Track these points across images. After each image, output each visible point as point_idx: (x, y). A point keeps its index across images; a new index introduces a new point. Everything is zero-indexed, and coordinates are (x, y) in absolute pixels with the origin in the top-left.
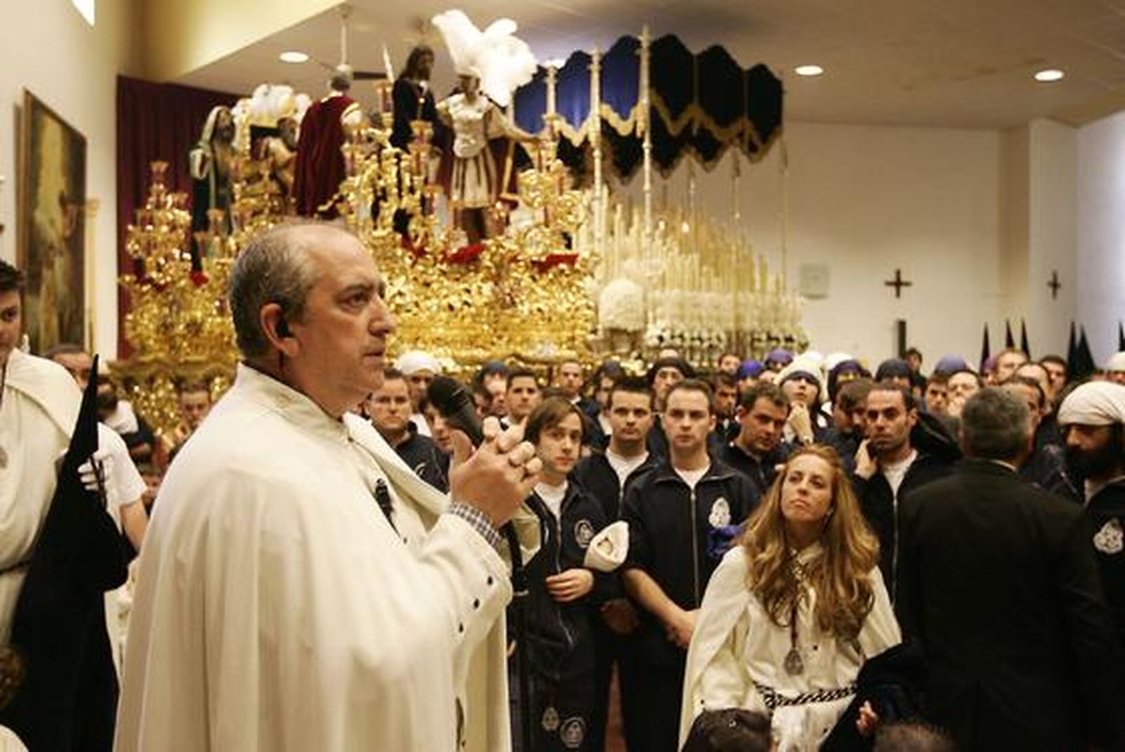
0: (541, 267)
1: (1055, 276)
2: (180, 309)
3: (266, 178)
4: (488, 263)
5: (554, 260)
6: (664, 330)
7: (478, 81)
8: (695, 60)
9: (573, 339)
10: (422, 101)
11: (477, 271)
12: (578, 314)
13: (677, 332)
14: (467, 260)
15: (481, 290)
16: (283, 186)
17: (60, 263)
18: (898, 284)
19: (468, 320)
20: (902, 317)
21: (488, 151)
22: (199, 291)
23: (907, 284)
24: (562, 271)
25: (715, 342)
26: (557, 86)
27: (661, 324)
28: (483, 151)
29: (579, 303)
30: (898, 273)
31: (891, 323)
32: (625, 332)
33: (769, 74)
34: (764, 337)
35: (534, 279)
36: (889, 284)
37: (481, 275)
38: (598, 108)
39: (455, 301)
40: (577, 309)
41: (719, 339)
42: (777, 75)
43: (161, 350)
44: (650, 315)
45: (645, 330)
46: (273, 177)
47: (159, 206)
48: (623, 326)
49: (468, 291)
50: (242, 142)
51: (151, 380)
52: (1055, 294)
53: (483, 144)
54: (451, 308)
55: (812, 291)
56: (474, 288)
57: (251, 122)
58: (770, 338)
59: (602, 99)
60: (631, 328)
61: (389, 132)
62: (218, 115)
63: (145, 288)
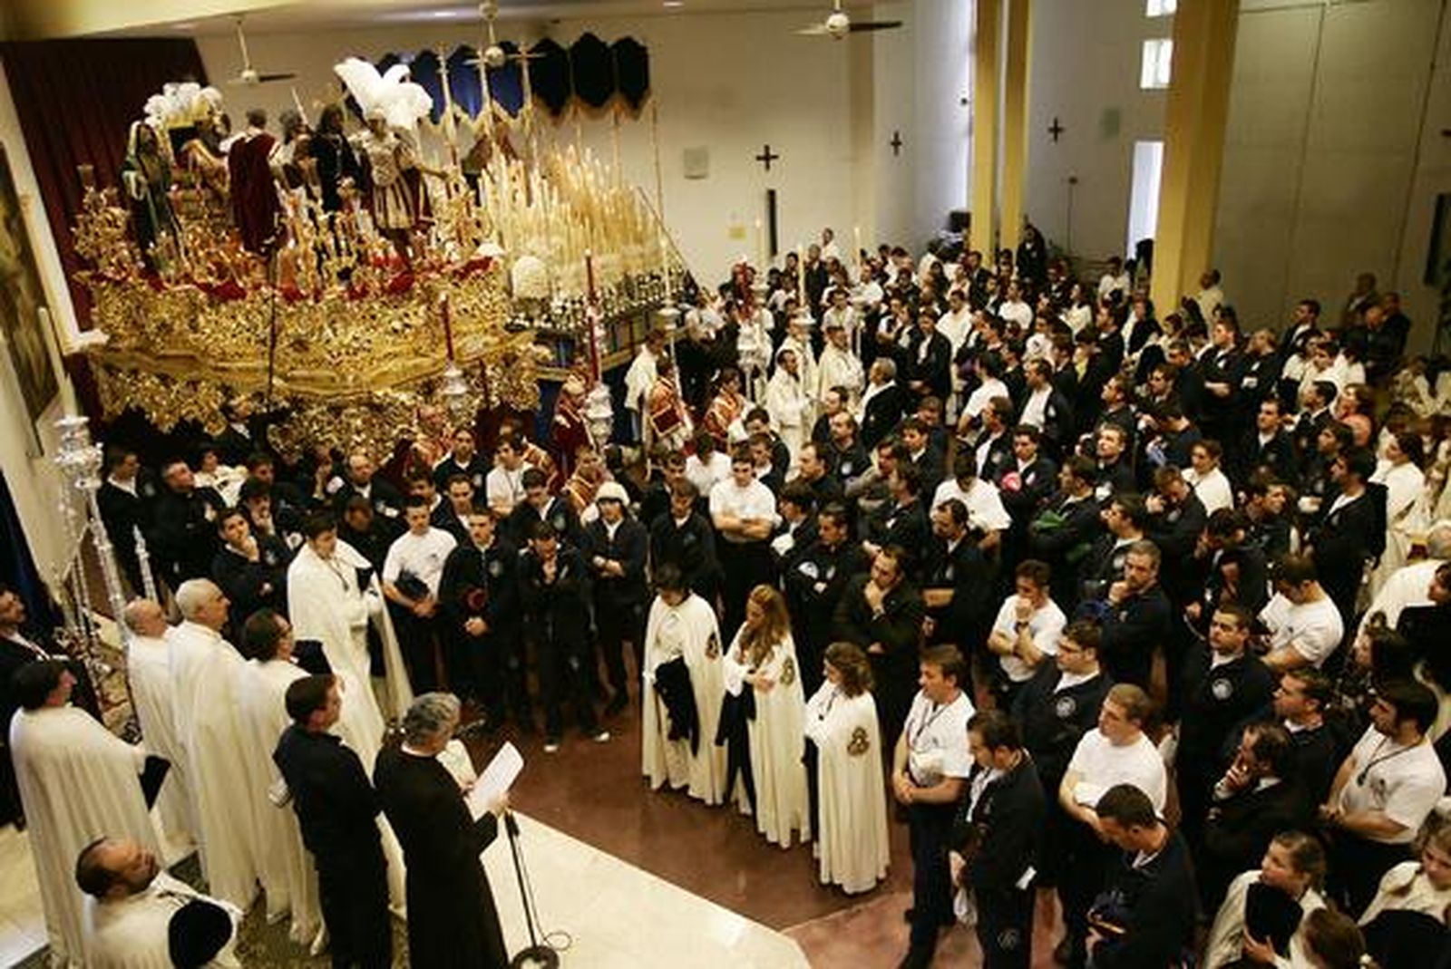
0: (462, 274)
1: (896, 136)
2: (147, 311)
3: (198, 186)
4: (419, 291)
5: (472, 266)
6: (566, 301)
7: (384, 121)
8: (569, 56)
9: (494, 327)
10: (339, 153)
11: (411, 299)
12: (497, 308)
13: (577, 298)
14: (400, 289)
15: (418, 314)
16: (217, 196)
17: (22, 283)
18: (767, 158)
19: (410, 339)
20: (772, 187)
21: (403, 181)
22: (160, 296)
23: (775, 157)
24: (478, 276)
25: (607, 296)
26: (449, 76)
27: (563, 295)
28: (398, 180)
29: (495, 300)
30: (767, 148)
31: (764, 192)
32: (535, 299)
33: (635, 44)
34: (647, 279)
35: (456, 285)
36: (759, 158)
37: (415, 302)
38: (489, 107)
39: (397, 325)
40: (494, 305)
41: (611, 293)
42: (641, 43)
43: (131, 336)
44: (554, 287)
45: (551, 298)
46: (204, 185)
47: (96, 205)
48: (532, 296)
49: (407, 315)
50: (166, 147)
51: (135, 372)
52: (896, 152)
53: (396, 173)
54: (395, 331)
55: (695, 173)
56: (410, 313)
57: (168, 126)
58: (653, 277)
59: (491, 95)
60: (539, 297)
61: (321, 202)
62: (138, 132)
63: (104, 284)
